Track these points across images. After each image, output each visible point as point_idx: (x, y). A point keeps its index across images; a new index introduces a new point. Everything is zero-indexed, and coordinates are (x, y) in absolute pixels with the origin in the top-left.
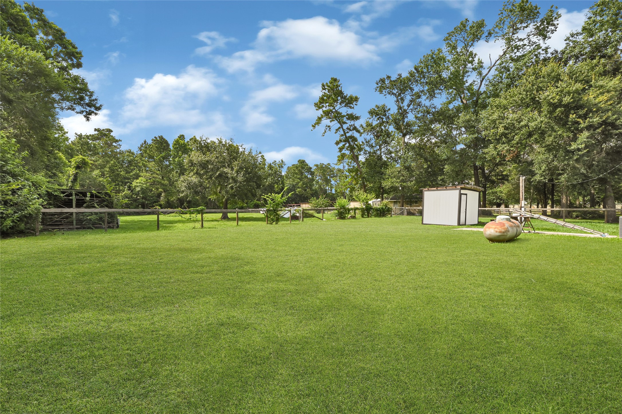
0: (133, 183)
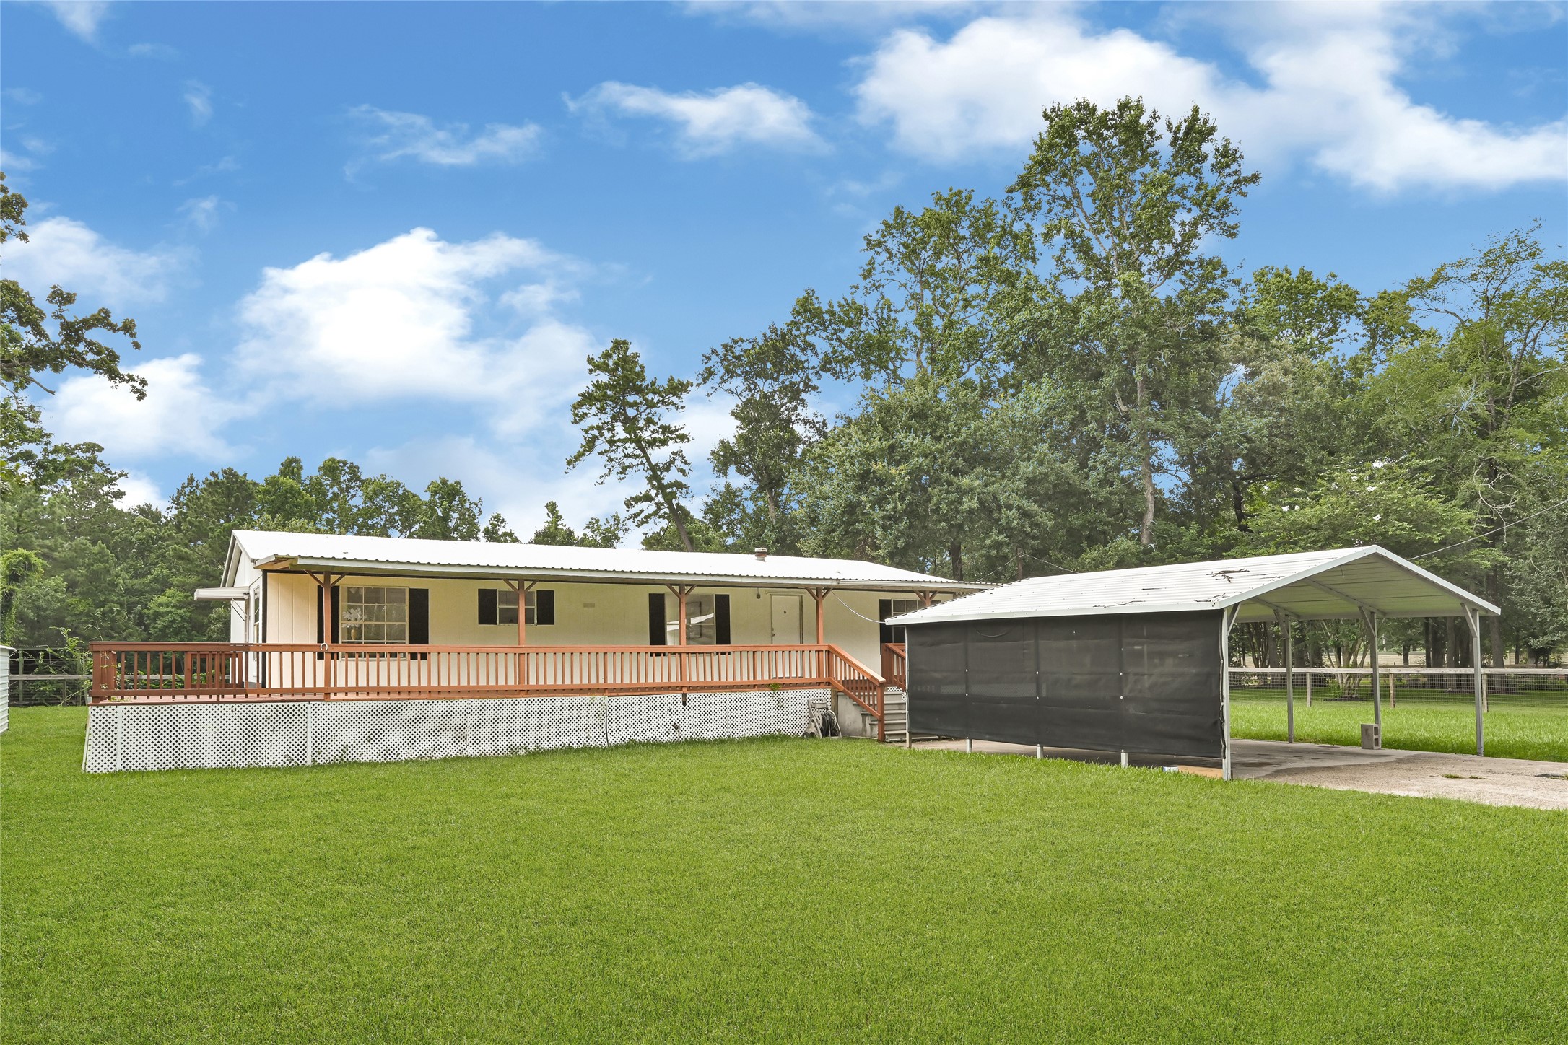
0: (151, 605)
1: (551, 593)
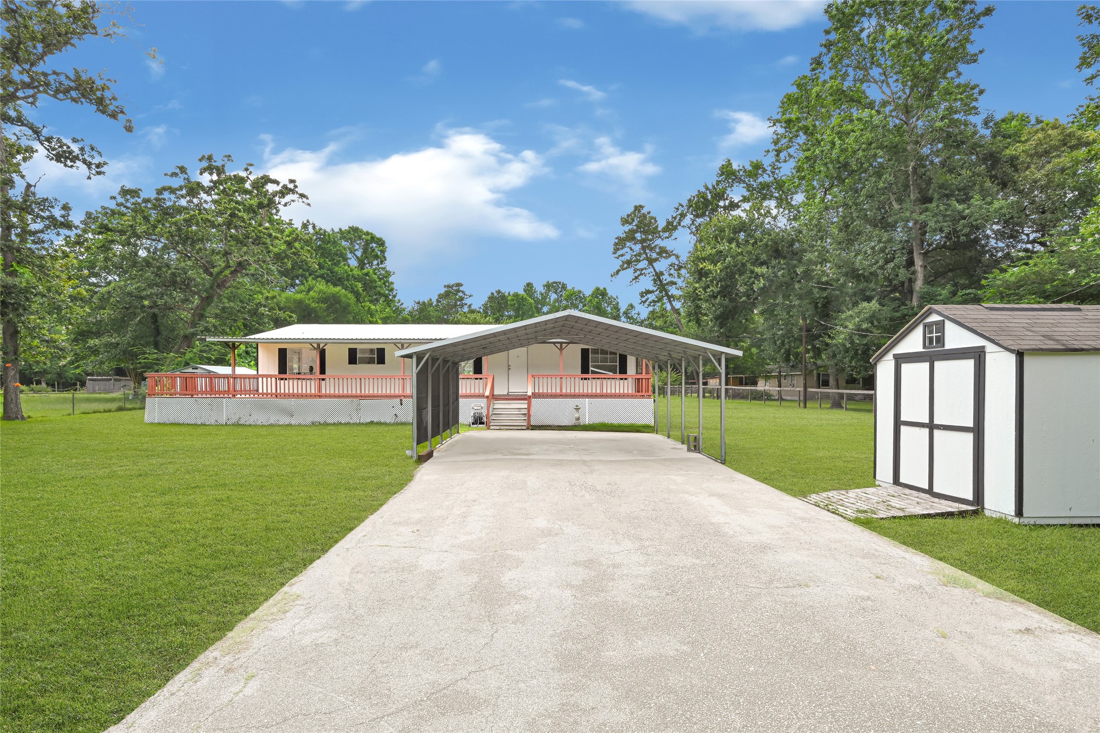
1: (384, 349)
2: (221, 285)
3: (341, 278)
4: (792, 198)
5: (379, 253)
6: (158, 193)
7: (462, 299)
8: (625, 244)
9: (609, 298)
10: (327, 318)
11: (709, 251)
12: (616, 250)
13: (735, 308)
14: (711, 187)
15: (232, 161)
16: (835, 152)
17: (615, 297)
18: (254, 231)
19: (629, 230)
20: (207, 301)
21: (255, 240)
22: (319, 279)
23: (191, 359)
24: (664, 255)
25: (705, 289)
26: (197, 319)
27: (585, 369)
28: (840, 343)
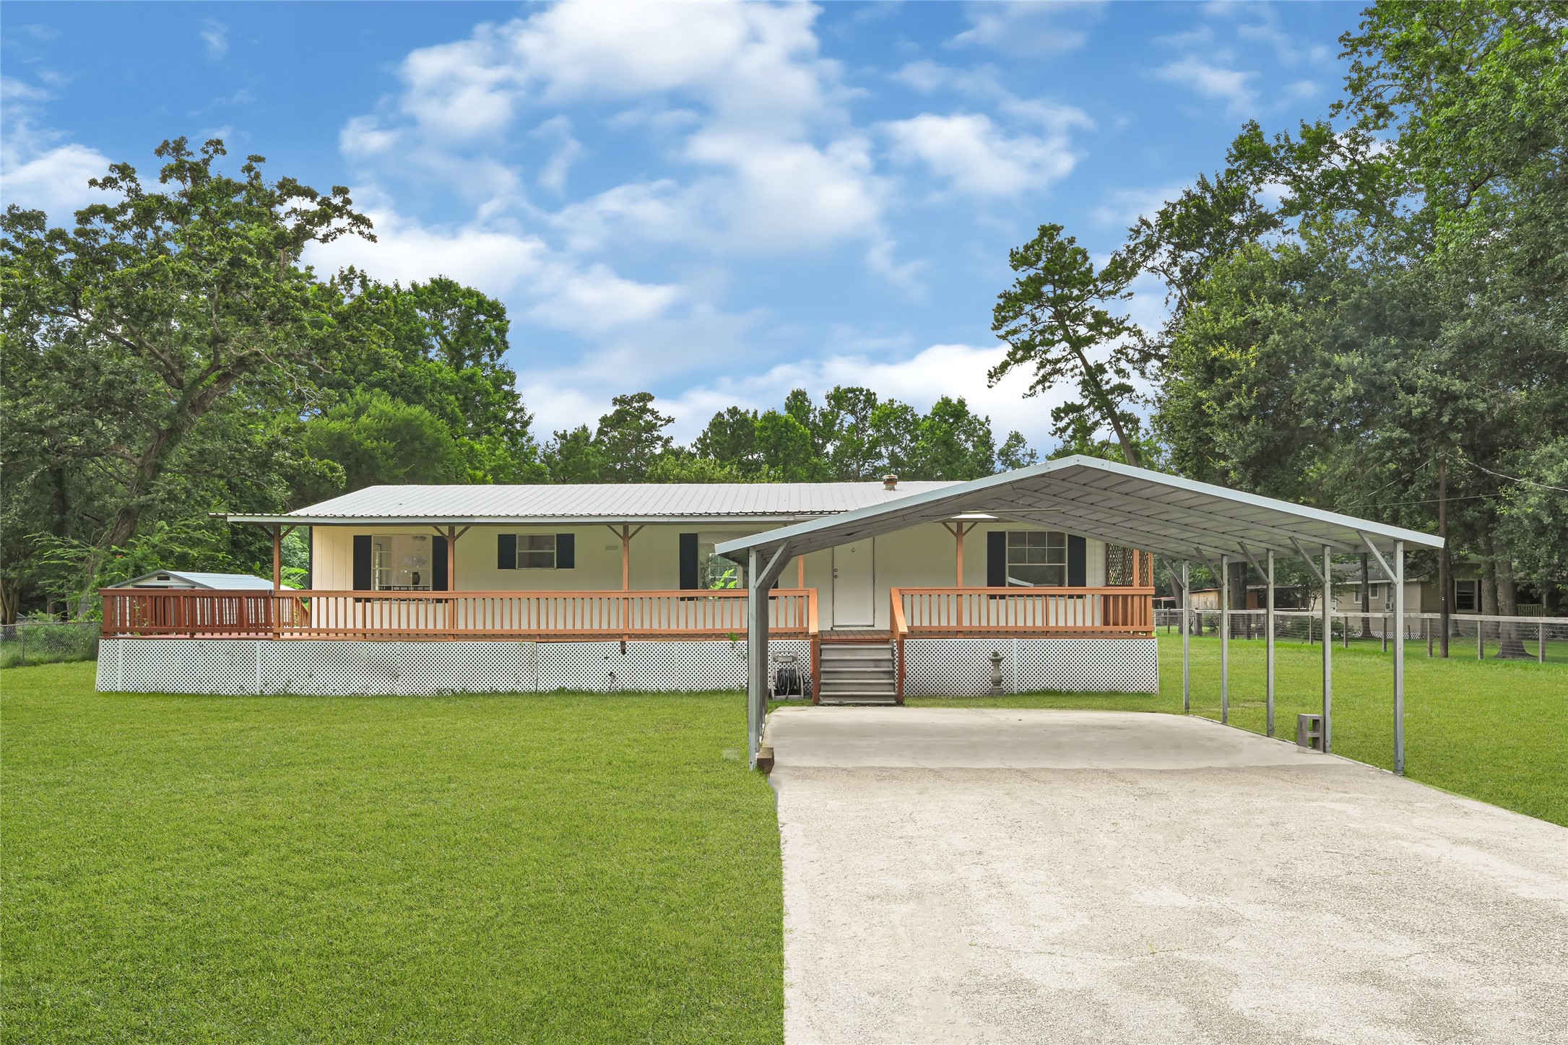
1: (571, 537)
2: (199, 407)
3: (420, 387)
4: (1393, 204)
5: (493, 334)
6: (80, 221)
7: (651, 427)
8: (1022, 309)
9: (970, 423)
10: (396, 472)
11: (1228, 320)
12: (999, 322)
13: (1288, 441)
14: (1213, 184)
15: (224, 153)
16: (1515, 109)
17: (983, 420)
18: (274, 294)
19: (1029, 278)
20: (172, 435)
21: (274, 313)
22: (377, 390)
23: (145, 558)
24: (1106, 330)
25: (1221, 402)
26: (148, 474)
27: (996, 577)
28: (1527, 516)
